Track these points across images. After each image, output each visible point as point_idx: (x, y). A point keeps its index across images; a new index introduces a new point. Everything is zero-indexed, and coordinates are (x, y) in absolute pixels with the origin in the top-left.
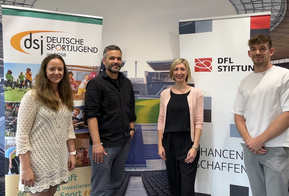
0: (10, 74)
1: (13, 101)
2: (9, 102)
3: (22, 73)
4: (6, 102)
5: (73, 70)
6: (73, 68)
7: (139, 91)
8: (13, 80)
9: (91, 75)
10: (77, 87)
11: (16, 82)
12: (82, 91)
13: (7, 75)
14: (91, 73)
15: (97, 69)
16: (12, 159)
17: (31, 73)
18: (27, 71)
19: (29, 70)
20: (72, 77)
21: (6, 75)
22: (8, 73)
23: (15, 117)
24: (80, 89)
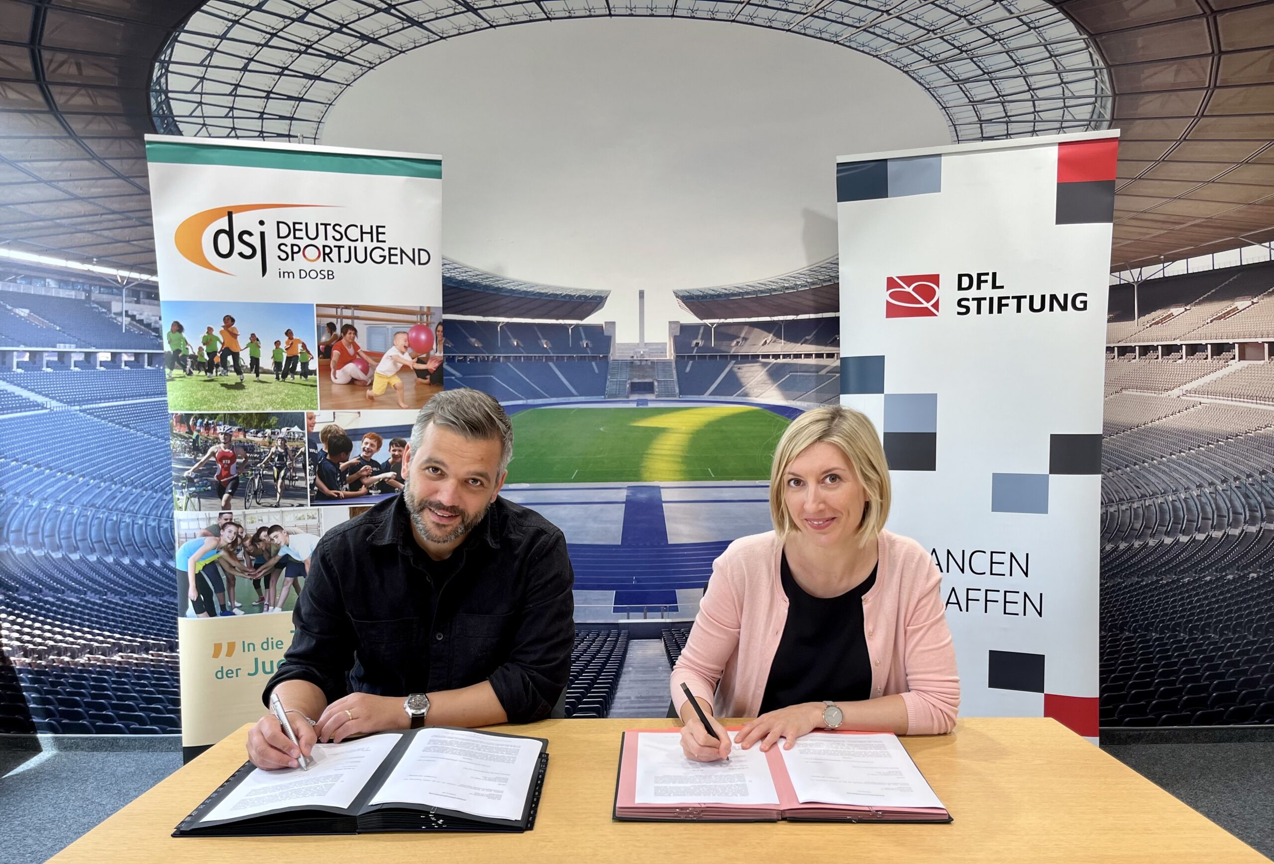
0: (177, 333)
1: (190, 410)
2: (179, 412)
3: (210, 330)
4: (173, 414)
5: (358, 318)
6: (357, 313)
7: (652, 384)
8: (187, 349)
9: (414, 334)
10: (370, 369)
11: (197, 357)
12: (386, 381)
13: (171, 334)
14: (412, 329)
15: (431, 314)
16: (196, 575)
17: (235, 328)
18: (223, 324)
19: (230, 321)
20: (356, 340)
21: (168, 335)
22: (172, 331)
23: (196, 456)
24: (381, 376)
